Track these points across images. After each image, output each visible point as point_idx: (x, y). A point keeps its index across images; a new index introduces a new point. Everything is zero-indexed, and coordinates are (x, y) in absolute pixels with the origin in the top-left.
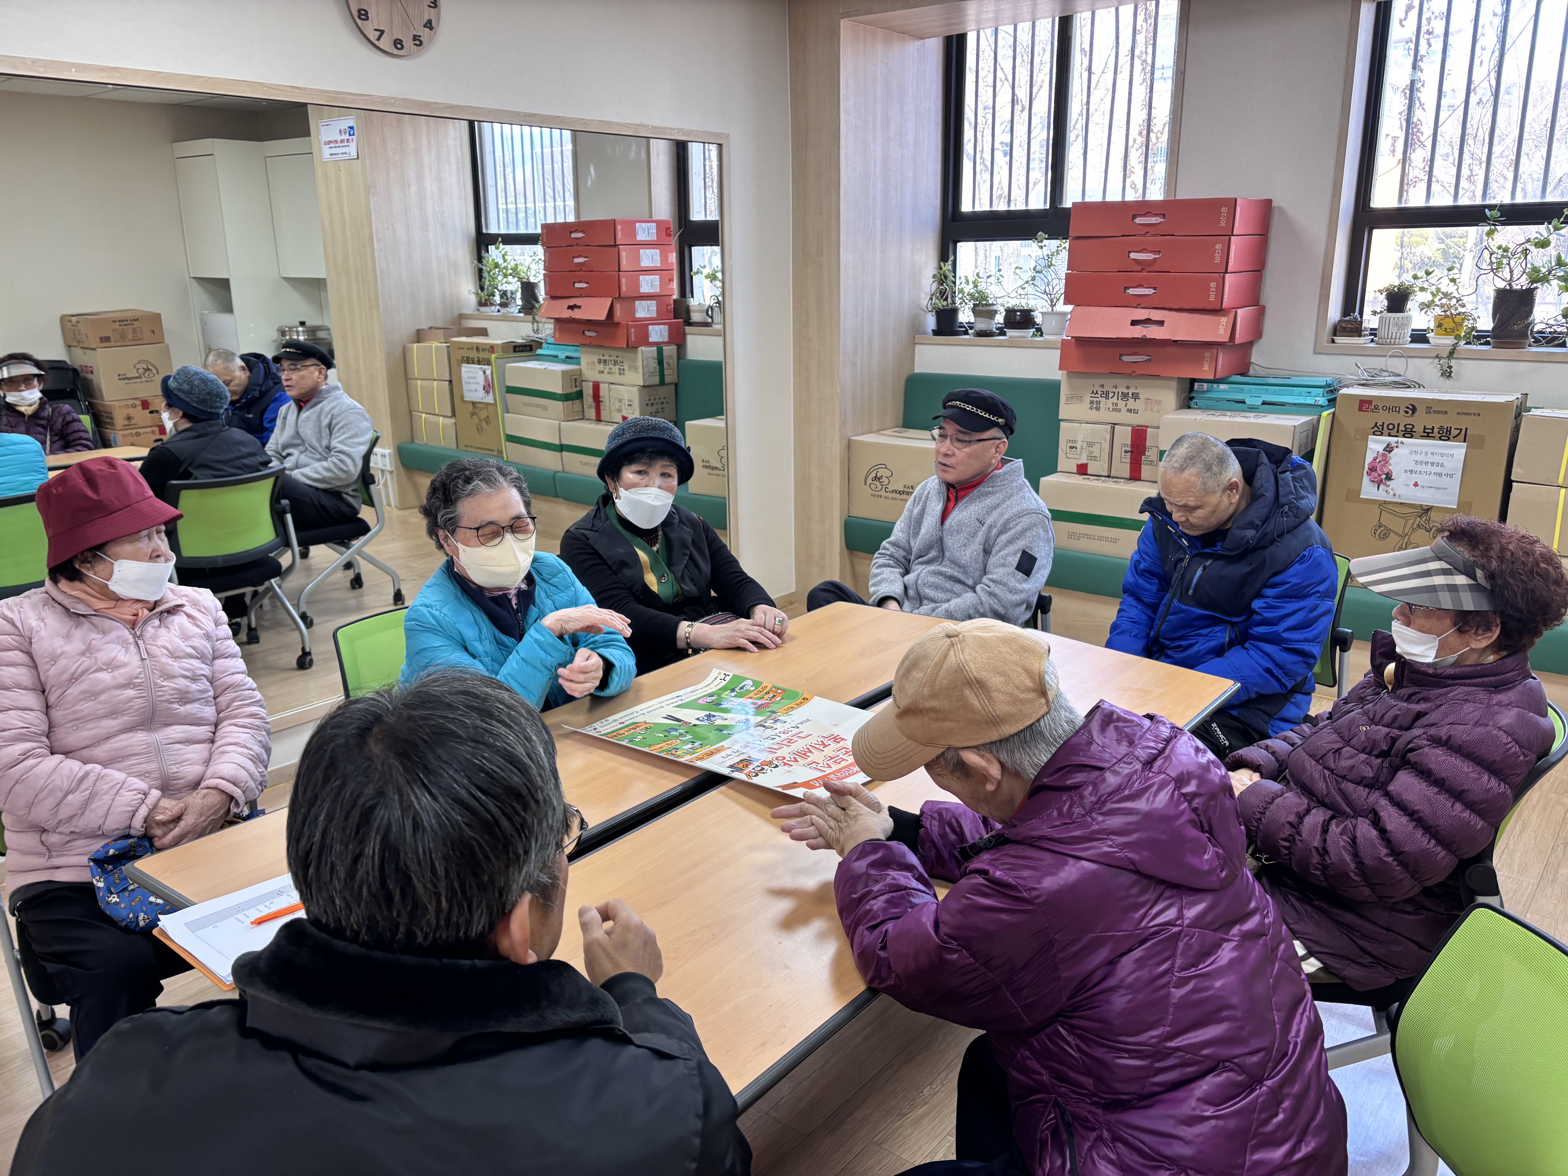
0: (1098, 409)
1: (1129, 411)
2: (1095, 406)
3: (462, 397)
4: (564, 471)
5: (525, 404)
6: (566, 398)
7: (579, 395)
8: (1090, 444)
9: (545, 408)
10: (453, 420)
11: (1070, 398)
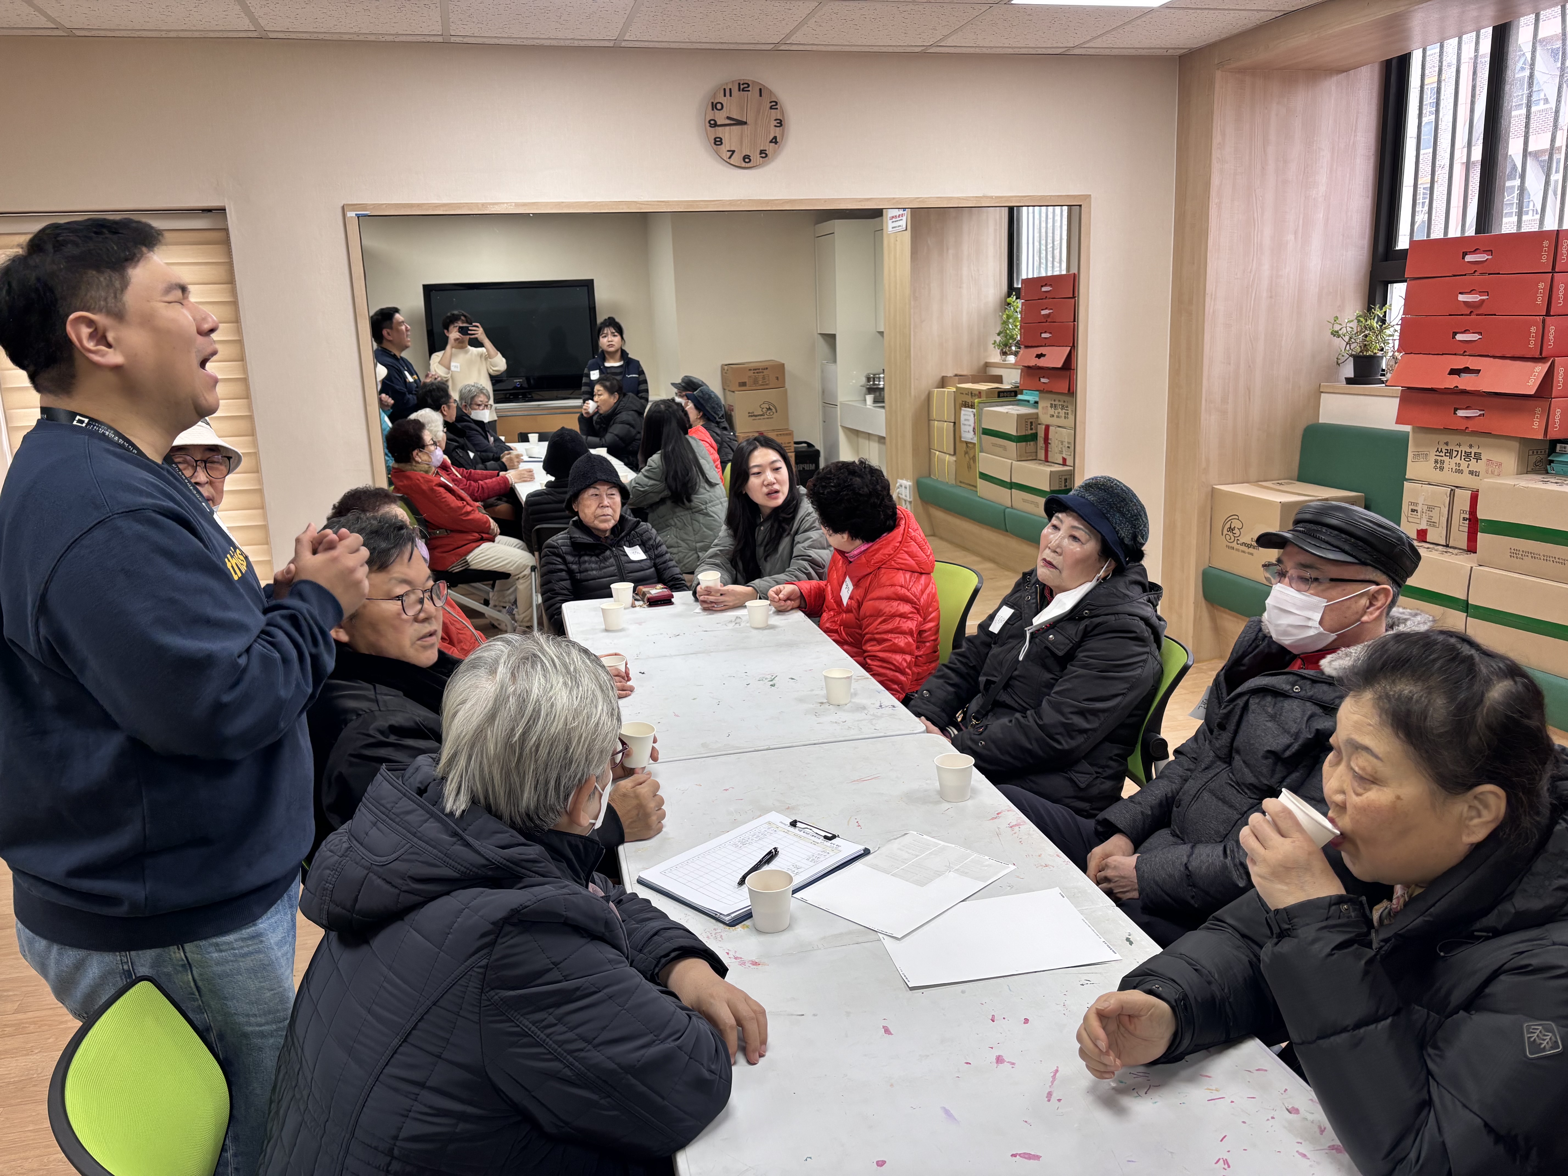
0: (1442, 469)
1: (1471, 473)
2: (1439, 466)
3: (960, 437)
4: (1012, 507)
5: (994, 445)
6: (1019, 439)
7: (1034, 437)
8: (1430, 508)
9: (1005, 448)
10: (954, 458)
11: (1416, 456)
